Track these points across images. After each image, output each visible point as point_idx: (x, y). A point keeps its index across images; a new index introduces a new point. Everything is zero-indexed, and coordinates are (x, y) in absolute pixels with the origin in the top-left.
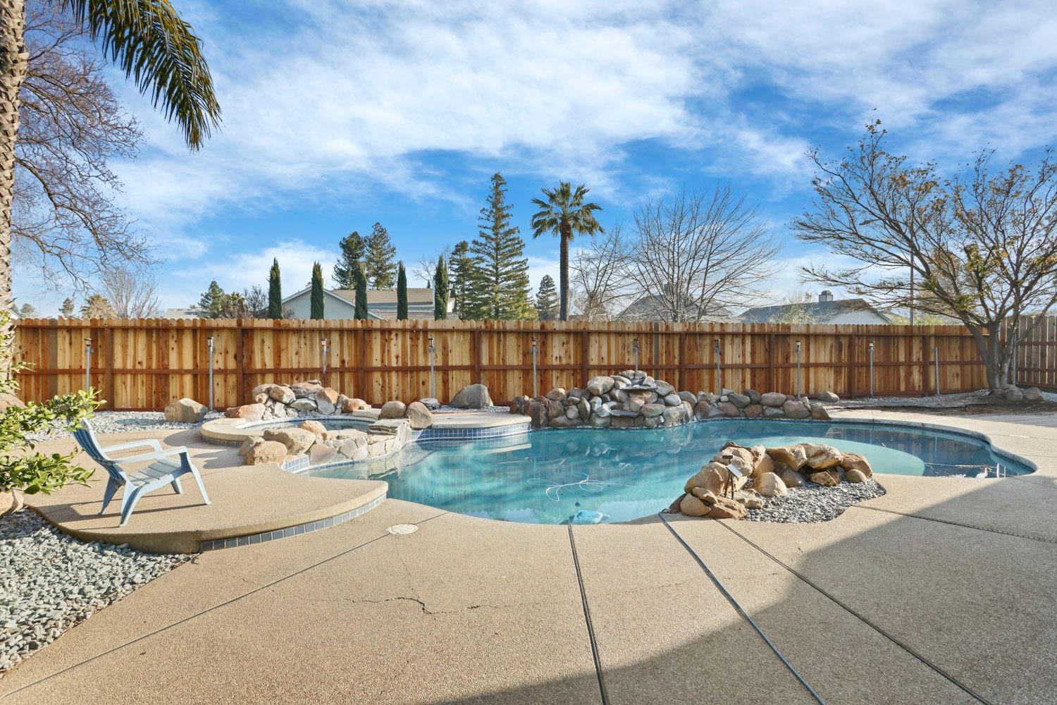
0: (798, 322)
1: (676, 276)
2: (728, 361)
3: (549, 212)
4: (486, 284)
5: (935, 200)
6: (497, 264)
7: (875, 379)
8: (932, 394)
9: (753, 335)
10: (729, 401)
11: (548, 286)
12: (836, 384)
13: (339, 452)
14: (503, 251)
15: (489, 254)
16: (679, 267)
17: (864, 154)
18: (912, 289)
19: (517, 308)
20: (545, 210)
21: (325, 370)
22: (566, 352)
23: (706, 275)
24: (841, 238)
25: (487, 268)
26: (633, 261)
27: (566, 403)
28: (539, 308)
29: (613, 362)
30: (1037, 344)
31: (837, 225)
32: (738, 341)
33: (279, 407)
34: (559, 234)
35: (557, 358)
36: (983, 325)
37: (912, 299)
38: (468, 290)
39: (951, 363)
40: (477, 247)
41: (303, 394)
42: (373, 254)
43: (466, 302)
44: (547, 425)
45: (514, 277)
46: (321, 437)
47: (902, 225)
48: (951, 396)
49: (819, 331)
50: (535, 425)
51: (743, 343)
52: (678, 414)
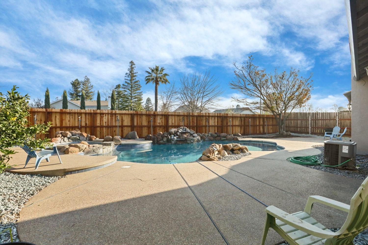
0: (230, 113)
1: (193, 99)
2: (210, 124)
3: (151, 76)
4: (127, 100)
5: (266, 79)
6: (131, 93)
7: (251, 129)
8: (265, 134)
9: (217, 116)
10: (211, 136)
11: (149, 101)
12: (240, 132)
13: (93, 151)
14: (134, 88)
15: (129, 89)
16: (194, 96)
17: (248, 65)
18: (261, 104)
19: (138, 108)
20: (150, 75)
21: (80, 127)
22: (162, 121)
23: (202, 98)
24: (242, 89)
25: (128, 94)
26: (179, 93)
27: (163, 137)
28: (146, 109)
29: (176, 124)
30: (290, 120)
31: (241, 85)
32: (213, 118)
33: (66, 139)
34: (155, 83)
35: (159, 123)
36: (277, 114)
37: (261, 107)
38: (120, 102)
39: (270, 125)
40: (124, 87)
41: (74, 135)
42: (84, 88)
43: (120, 106)
44: (157, 144)
45: (138, 98)
46: (88, 146)
47: (257, 85)
48: (270, 134)
49: (236, 115)
50: (153, 143)
51: (215, 119)
52: (196, 139)
